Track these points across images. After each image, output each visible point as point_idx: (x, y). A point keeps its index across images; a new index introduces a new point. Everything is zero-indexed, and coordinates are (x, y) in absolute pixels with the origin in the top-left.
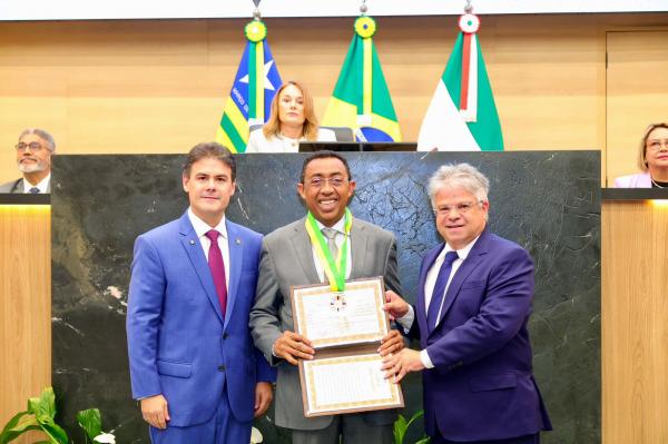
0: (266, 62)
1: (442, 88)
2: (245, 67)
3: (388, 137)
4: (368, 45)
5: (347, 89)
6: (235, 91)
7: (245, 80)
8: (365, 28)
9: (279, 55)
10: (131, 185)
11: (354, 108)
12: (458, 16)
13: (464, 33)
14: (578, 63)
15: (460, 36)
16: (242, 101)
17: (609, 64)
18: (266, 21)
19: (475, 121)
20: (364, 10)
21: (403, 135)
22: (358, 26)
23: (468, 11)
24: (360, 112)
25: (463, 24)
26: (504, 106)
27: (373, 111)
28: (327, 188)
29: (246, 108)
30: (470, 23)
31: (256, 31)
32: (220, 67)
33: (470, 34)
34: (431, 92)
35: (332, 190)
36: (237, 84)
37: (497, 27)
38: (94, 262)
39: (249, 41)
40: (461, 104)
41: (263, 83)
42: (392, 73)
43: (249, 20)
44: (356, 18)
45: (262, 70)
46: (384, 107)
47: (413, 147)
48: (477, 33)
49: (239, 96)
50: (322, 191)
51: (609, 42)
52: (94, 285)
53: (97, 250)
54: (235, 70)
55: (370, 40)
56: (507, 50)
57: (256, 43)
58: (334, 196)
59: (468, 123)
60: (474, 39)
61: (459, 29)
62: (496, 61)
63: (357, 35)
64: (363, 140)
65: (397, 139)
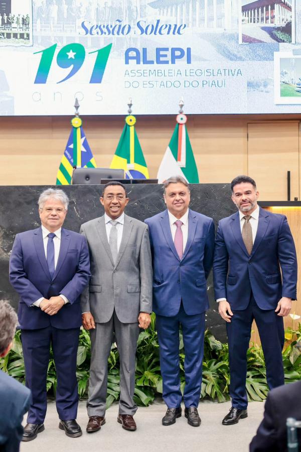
0: (82, 137)
1: (168, 150)
2: (72, 140)
3: (142, 175)
4: (132, 129)
5: (122, 151)
6: (67, 152)
7: (72, 146)
8: (131, 121)
9: (88, 134)
11: (126, 160)
12: (176, 115)
13: (179, 124)
14: (234, 138)
15: (177, 125)
16: (70, 157)
17: (249, 139)
18: (82, 117)
19: (185, 167)
20: (130, 112)
21: (150, 177)
22: (127, 120)
23: (181, 113)
24: (129, 162)
25: (179, 120)
26: (199, 160)
27: (135, 162)
28: (115, 201)
29: (72, 161)
30: (182, 119)
31: (77, 122)
32: (60, 140)
33: (182, 124)
34: (163, 152)
35: (118, 202)
36: (67, 149)
37: (197, 121)
39: (74, 127)
40: (177, 157)
41: (80, 148)
42: (143, 143)
43: (73, 117)
44: (126, 116)
45: (80, 141)
46: (140, 160)
47: (156, 181)
48: (185, 124)
49: (68, 154)
50: (113, 202)
51: (249, 128)
54: (66, 141)
55: (133, 127)
56: (199, 132)
57: (77, 128)
58: (118, 205)
59: (181, 168)
60: (184, 127)
61: (177, 122)
62: (195, 137)
63: (127, 125)
64: (131, 178)
65: (147, 177)
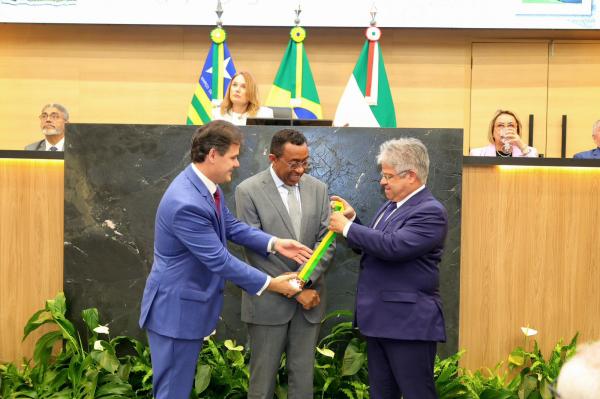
0: (225, 59)
1: (352, 81)
2: (210, 62)
3: (313, 115)
4: (299, 48)
5: (284, 79)
6: (202, 79)
7: (210, 71)
8: (298, 35)
9: (235, 53)
10: (123, 147)
11: (289, 93)
12: (366, 28)
13: (369, 41)
14: (451, 65)
15: (366, 43)
16: (207, 87)
17: (474, 66)
18: (225, 28)
19: (376, 104)
20: (297, 22)
21: (324, 115)
22: (293, 33)
23: (373, 25)
24: (293, 96)
25: (369, 35)
26: (397, 95)
27: (303, 96)
29: (210, 92)
30: (374, 34)
31: (218, 36)
32: (192, 61)
33: (373, 42)
34: (344, 83)
36: (204, 74)
37: (394, 37)
38: (96, 202)
39: (213, 42)
40: (367, 92)
41: (223, 74)
42: (317, 68)
43: (214, 27)
44: (292, 27)
45: (223, 64)
46: (310, 93)
47: (329, 123)
48: (379, 41)
49: (205, 82)
51: (474, 47)
52: (95, 218)
53: (98, 193)
54: (202, 63)
55: (301, 44)
56: (400, 54)
57: (218, 44)
59: (371, 107)
60: (376, 46)
61: (366, 37)
62: (393, 62)
63: (292, 41)
64: (295, 117)
65: (320, 117)
